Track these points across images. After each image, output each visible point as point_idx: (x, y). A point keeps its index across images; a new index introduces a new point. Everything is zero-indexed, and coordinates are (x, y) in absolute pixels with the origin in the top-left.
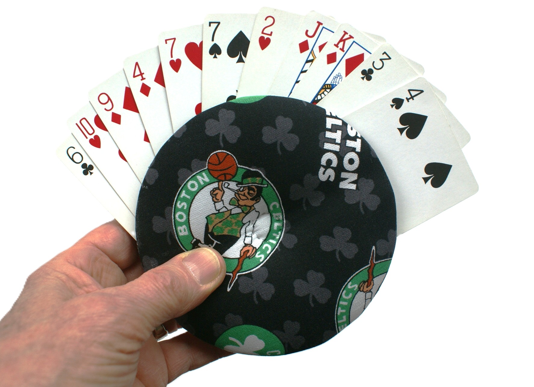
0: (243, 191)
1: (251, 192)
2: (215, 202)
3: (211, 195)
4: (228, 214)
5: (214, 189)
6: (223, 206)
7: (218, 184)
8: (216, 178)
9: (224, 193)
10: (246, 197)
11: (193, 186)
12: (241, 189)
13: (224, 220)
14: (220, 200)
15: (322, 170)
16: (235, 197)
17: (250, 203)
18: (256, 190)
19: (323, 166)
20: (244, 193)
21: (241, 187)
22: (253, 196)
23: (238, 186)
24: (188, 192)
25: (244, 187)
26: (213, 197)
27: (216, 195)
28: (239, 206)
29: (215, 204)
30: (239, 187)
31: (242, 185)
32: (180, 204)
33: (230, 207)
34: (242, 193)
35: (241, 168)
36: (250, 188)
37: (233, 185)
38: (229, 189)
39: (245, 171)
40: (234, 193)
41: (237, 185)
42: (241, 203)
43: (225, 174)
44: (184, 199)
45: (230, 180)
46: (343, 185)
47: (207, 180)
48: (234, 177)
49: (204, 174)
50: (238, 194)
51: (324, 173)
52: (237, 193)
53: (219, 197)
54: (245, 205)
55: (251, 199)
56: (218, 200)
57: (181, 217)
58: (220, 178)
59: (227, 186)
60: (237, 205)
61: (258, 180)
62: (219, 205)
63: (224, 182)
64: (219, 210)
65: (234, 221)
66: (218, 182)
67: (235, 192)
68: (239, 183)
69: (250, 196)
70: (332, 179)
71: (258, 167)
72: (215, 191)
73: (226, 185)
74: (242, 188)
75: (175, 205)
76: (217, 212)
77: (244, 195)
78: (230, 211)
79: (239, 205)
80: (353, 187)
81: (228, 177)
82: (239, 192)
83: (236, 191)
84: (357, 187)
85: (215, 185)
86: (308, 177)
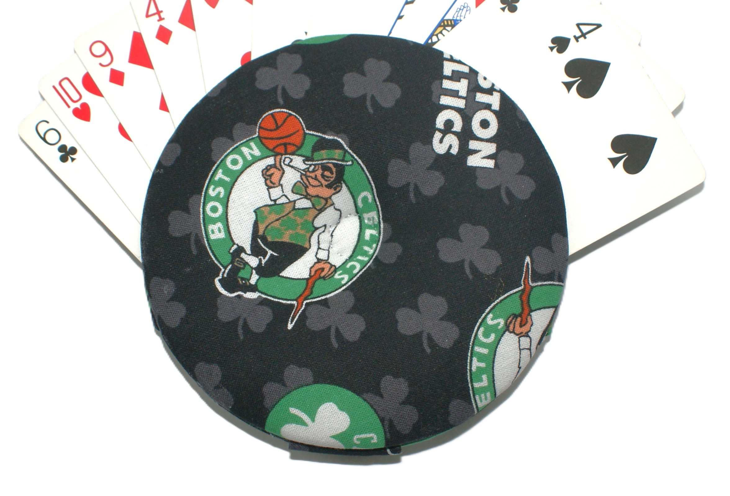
0: (314, 171)
1: (327, 173)
2: (269, 188)
3: (263, 175)
4: (289, 208)
5: (269, 168)
6: (281, 194)
7: (275, 159)
8: (272, 151)
9: (283, 173)
10: (319, 182)
11: (235, 162)
12: (311, 169)
13: (284, 216)
14: (277, 184)
15: (438, 136)
16: (302, 181)
17: (325, 192)
18: (334, 170)
19: (440, 130)
20: (316, 176)
21: (311, 165)
22: (329, 180)
23: (306, 162)
24: (227, 172)
25: (315, 165)
26: (266, 180)
27: (271, 176)
28: (307, 196)
29: (268, 191)
30: (307, 165)
31: (312, 161)
32: (214, 190)
33: (293, 197)
34: (313, 175)
35: (309, 134)
36: (325, 168)
37: (298, 161)
38: (292, 167)
39: (315, 139)
40: (300, 174)
41: (304, 161)
42: (312, 191)
43: (285, 145)
44: (221, 183)
45: (293, 154)
46: (473, 161)
47: (257, 152)
48: (299, 148)
49: (252, 144)
50: (307, 177)
51: (441, 141)
52: (305, 174)
53: (275, 179)
54: (317, 196)
55: (326, 186)
56: (274, 184)
57: (214, 210)
58: (277, 150)
59: (289, 164)
60: (305, 194)
61: (337, 153)
62: (276, 192)
63: (283, 157)
64: (275, 201)
65: (299, 220)
66: (275, 156)
67: (302, 174)
68: (307, 159)
69: (326, 181)
70: (455, 151)
71: (337, 133)
72: (270, 169)
73: (287, 161)
74: (313, 167)
75: (206, 193)
76: (272, 203)
77: (316, 178)
78: (292, 204)
79: (308, 194)
80: (490, 164)
81: (291, 149)
82: (308, 174)
83: (302, 172)
84: (496, 165)
85: (270, 161)
86: (416, 148)
